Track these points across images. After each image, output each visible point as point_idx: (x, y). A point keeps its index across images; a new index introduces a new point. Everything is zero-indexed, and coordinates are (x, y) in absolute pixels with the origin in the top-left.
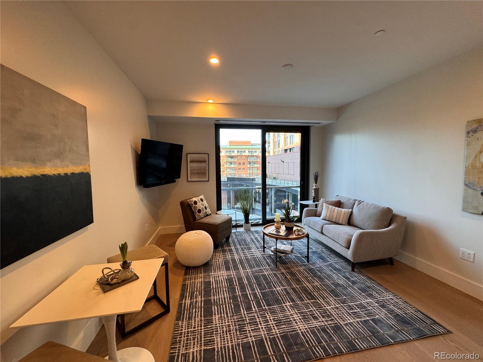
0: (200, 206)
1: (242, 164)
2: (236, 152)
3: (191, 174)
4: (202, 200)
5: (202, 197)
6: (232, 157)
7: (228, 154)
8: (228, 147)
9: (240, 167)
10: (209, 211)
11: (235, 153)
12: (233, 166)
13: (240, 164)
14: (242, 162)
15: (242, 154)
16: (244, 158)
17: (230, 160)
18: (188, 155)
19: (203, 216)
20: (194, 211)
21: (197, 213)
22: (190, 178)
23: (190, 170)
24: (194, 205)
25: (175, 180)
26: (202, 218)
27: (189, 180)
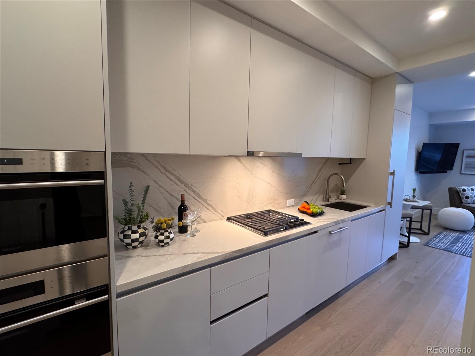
0: (468, 193)
3: (466, 167)
4: (472, 190)
5: (473, 187)
18: (465, 151)
19: (471, 203)
20: (461, 196)
21: (464, 198)
22: (464, 171)
23: (465, 164)
24: (462, 192)
25: (447, 171)
26: (469, 204)
27: (462, 173)
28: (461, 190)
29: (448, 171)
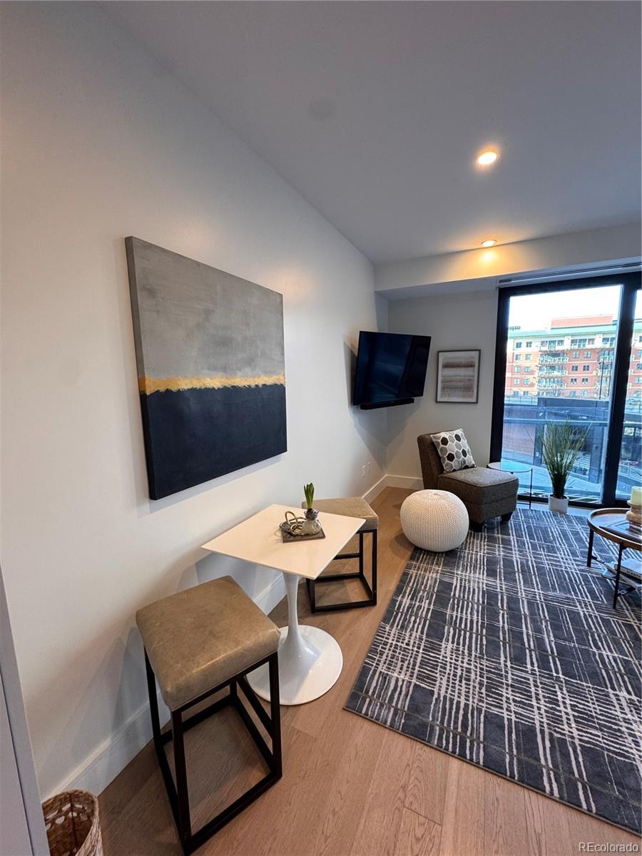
0: (452, 447)
1: (581, 369)
2: (567, 341)
3: (443, 388)
4: (458, 438)
5: (459, 432)
6: (556, 354)
7: (546, 348)
8: (549, 332)
9: (574, 375)
10: (470, 459)
11: (567, 345)
12: (556, 373)
13: (575, 368)
14: (580, 363)
15: (584, 345)
16: (589, 356)
17: (550, 360)
18: (440, 354)
19: (458, 468)
20: (440, 455)
21: (446, 459)
22: (441, 397)
23: (442, 382)
24: (441, 446)
25: (413, 399)
26: (454, 470)
27: (438, 400)
28: (440, 441)
29: (415, 398)
